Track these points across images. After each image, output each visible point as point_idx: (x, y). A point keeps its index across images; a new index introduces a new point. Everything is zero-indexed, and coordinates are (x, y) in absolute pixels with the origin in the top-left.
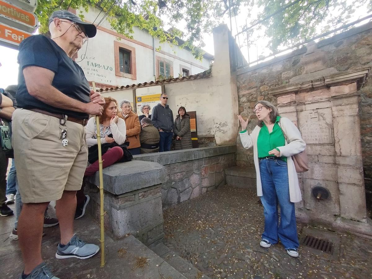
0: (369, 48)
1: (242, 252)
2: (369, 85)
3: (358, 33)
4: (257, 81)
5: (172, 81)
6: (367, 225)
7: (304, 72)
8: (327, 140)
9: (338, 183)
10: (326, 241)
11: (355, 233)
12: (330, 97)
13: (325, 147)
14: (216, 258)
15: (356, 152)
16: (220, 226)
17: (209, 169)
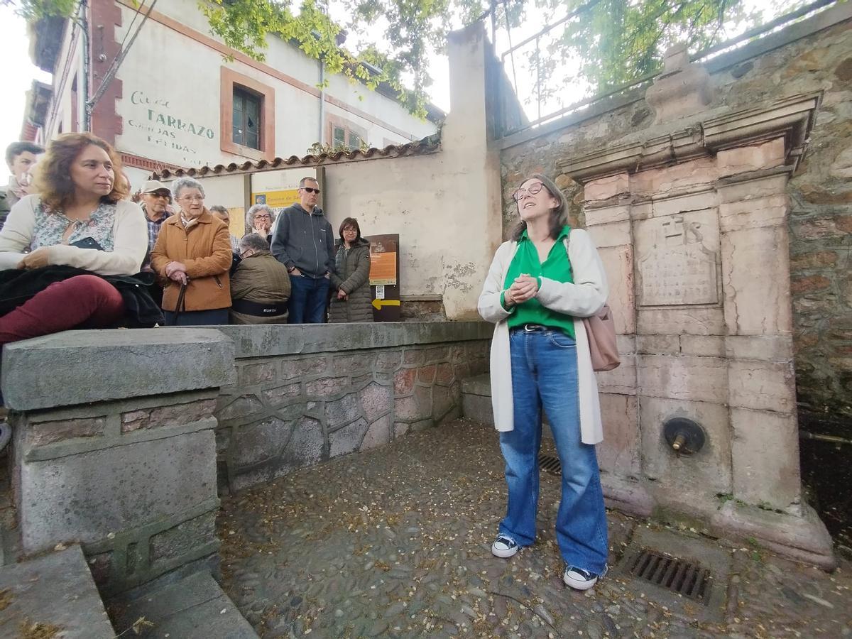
0: (815, 79)
1: (454, 597)
2: (811, 171)
3: (789, 43)
4: (548, 164)
5: (343, 159)
6: (801, 521)
7: (656, 122)
8: (705, 292)
9: (728, 407)
10: (694, 566)
11: (771, 544)
12: (717, 179)
13: (698, 312)
14: (374, 615)
15: (777, 325)
16: (418, 520)
17: (417, 374)
